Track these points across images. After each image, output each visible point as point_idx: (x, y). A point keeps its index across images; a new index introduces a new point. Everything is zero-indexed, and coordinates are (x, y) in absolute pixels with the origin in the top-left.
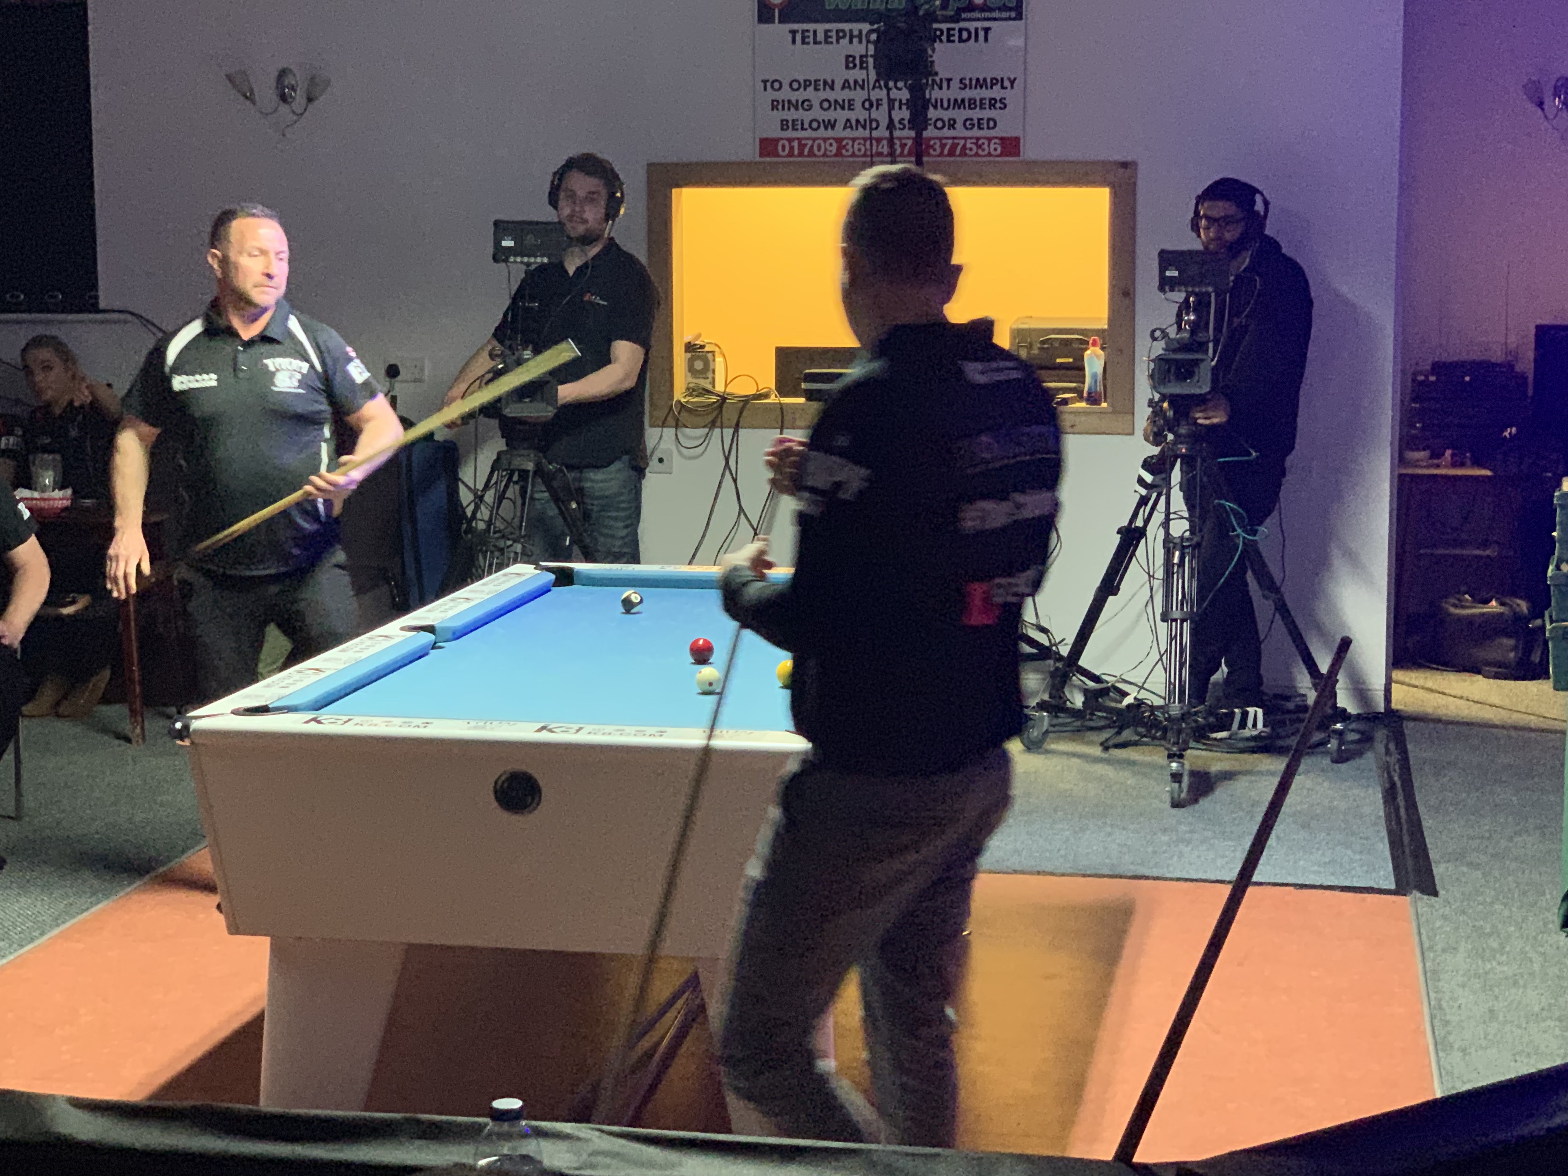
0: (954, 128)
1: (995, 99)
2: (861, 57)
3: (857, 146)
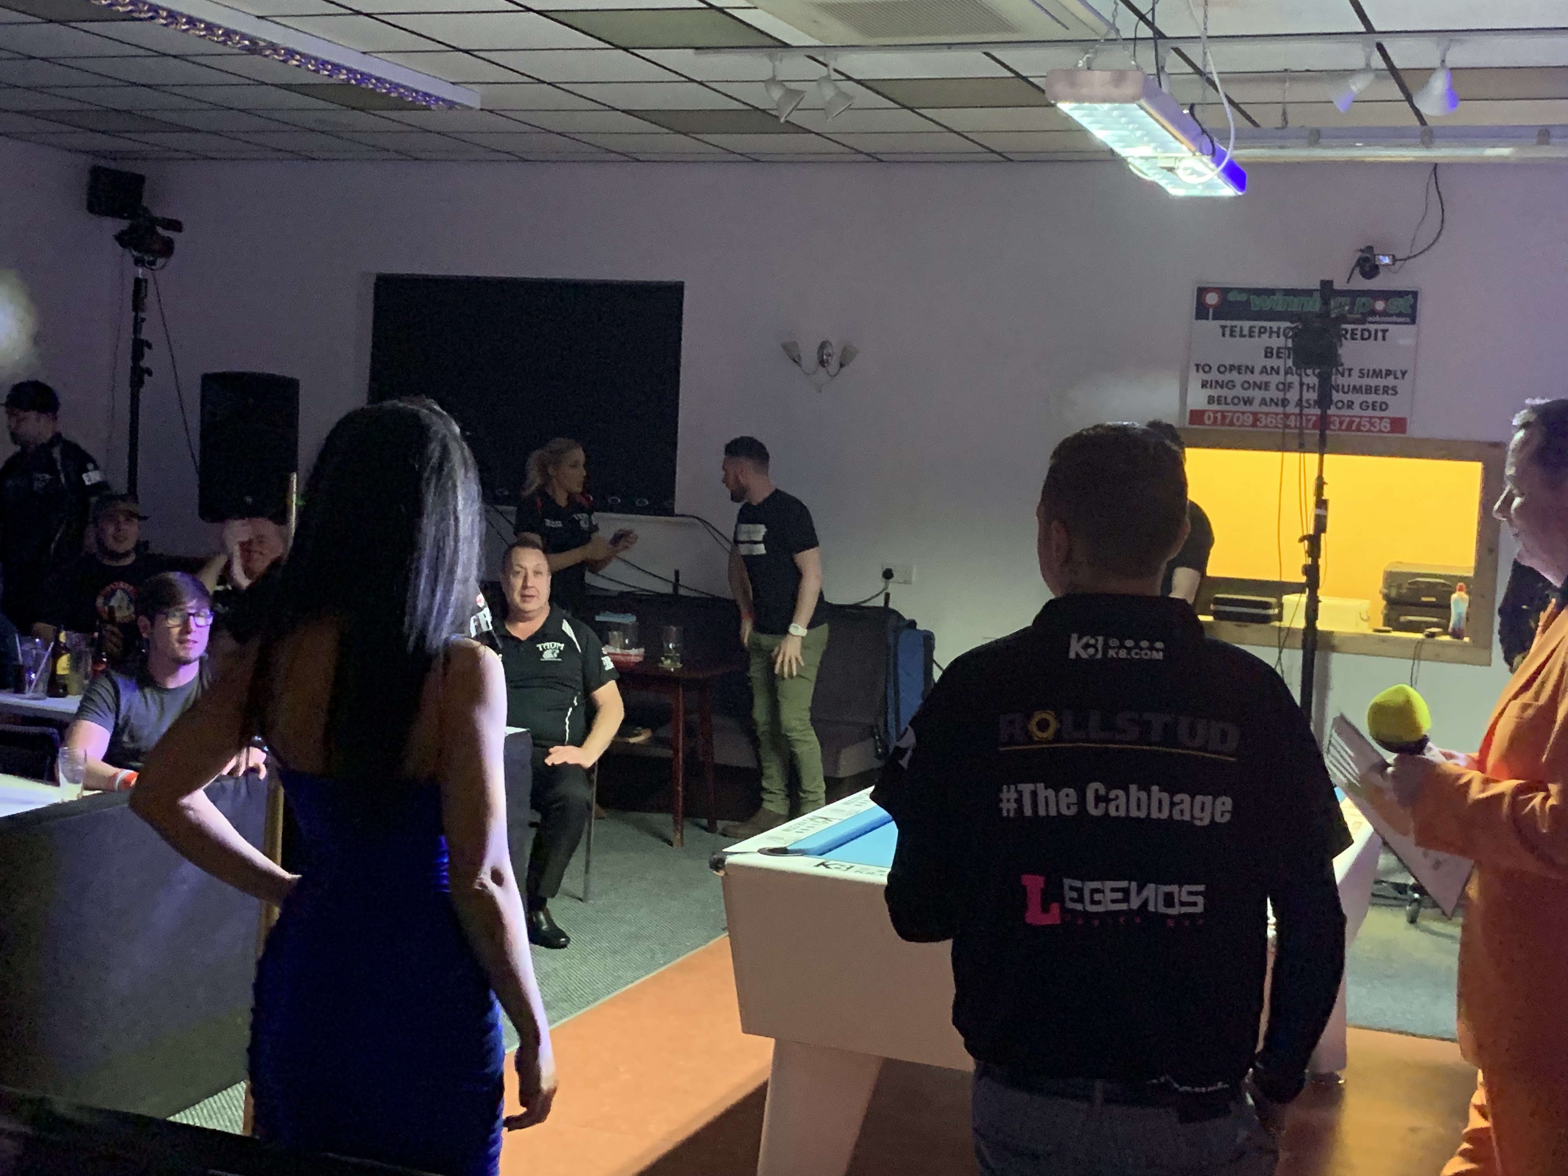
0: (1352, 409)
1: (1387, 387)
2: (1279, 348)
3: (1269, 420)
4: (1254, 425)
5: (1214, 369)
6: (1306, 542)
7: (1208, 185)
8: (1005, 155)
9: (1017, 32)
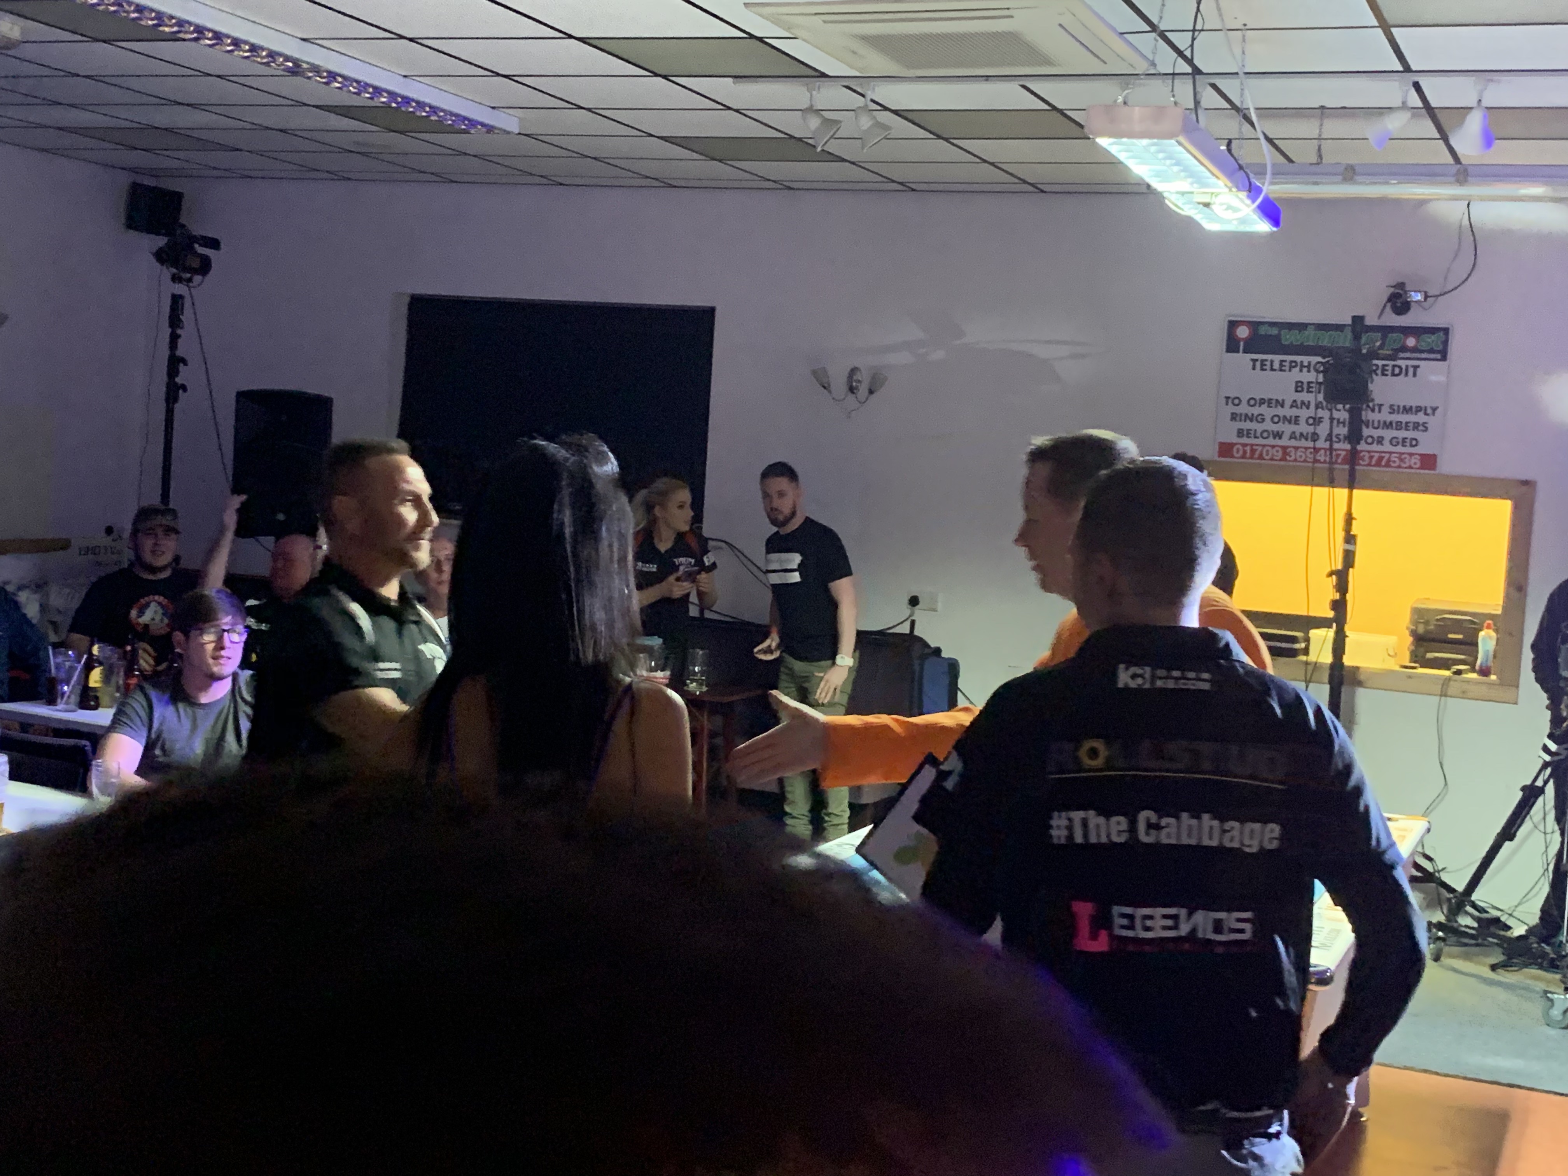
0: (1382, 444)
1: (1418, 423)
2: (1309, 383)
3: (1299, 454)
4: (1283, 459)
5: (1244, 402)
6: (1334, 577)
7: (1243, 221)
8: (1039, 186)
9: (1055, 66)
